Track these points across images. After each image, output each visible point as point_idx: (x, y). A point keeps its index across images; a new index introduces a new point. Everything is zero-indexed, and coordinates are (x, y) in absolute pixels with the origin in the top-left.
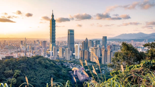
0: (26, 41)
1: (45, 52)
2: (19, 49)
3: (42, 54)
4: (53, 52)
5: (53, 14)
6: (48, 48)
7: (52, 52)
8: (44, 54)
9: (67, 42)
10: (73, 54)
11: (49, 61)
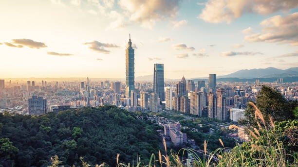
0: (88, 82)
1: (118, 99)
2: (78, 95)
3: (114, 103)
4: (132, 99)
5: (130, 40)
6: (124, 92)
7: (129, 99)
8: (117, 102)
9: (153, 85)
10: (163, 102)
11: (124, 112)
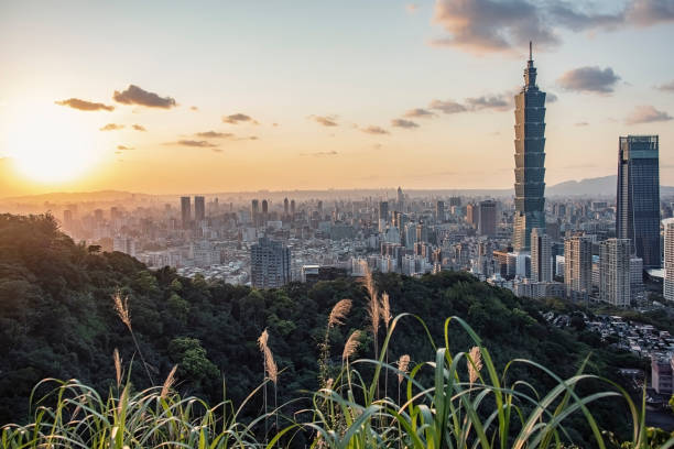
1: (489, 254)
2: (373, 240)
3: (475, 268)
4: (533, 256)
5: (531, 62)
6: (508, 234)
7: (524, 256)
8: (485, 264)
9: (615, 209)
11: (503, 300)
